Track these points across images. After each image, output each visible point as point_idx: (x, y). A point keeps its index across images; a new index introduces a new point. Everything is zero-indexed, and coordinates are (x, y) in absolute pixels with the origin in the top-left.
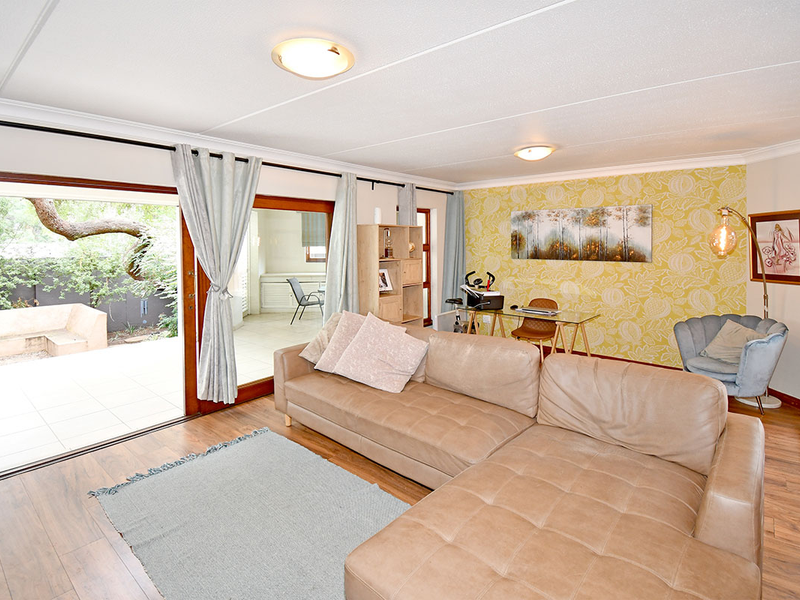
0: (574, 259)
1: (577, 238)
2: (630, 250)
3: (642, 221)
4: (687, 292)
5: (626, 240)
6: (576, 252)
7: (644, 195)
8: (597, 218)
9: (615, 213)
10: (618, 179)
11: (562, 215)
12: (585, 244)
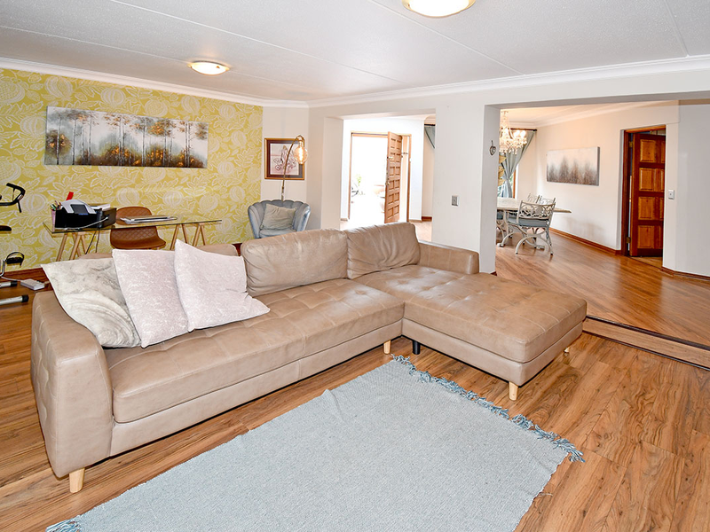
0: (136, 165)
1: (140, 145)
2: (191, 158)
3: (202, 135)
4: (229, 189)
5: (188, 150)
6: (139, 158)
7: (202, 114)
8: (162, 128)
9: (179, 125)
10: (181, 96)
11: (123, 120)
12: (149, 150)
